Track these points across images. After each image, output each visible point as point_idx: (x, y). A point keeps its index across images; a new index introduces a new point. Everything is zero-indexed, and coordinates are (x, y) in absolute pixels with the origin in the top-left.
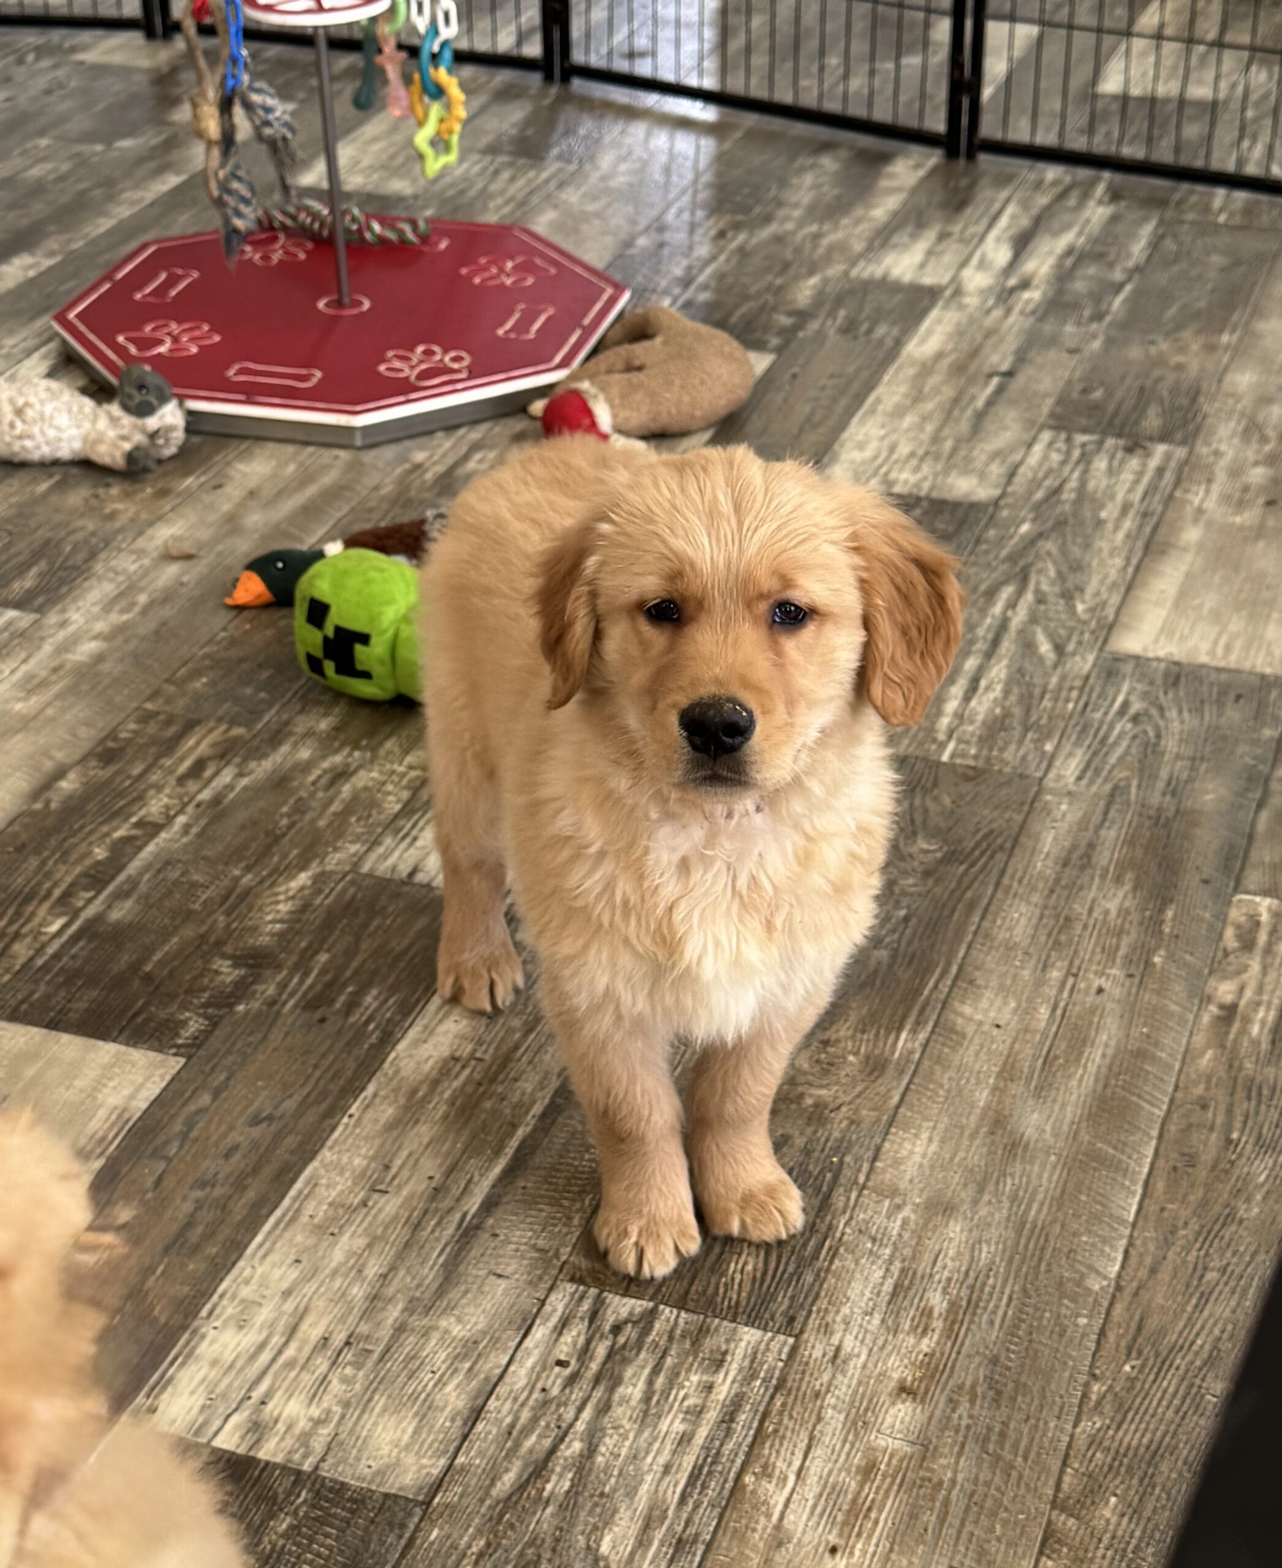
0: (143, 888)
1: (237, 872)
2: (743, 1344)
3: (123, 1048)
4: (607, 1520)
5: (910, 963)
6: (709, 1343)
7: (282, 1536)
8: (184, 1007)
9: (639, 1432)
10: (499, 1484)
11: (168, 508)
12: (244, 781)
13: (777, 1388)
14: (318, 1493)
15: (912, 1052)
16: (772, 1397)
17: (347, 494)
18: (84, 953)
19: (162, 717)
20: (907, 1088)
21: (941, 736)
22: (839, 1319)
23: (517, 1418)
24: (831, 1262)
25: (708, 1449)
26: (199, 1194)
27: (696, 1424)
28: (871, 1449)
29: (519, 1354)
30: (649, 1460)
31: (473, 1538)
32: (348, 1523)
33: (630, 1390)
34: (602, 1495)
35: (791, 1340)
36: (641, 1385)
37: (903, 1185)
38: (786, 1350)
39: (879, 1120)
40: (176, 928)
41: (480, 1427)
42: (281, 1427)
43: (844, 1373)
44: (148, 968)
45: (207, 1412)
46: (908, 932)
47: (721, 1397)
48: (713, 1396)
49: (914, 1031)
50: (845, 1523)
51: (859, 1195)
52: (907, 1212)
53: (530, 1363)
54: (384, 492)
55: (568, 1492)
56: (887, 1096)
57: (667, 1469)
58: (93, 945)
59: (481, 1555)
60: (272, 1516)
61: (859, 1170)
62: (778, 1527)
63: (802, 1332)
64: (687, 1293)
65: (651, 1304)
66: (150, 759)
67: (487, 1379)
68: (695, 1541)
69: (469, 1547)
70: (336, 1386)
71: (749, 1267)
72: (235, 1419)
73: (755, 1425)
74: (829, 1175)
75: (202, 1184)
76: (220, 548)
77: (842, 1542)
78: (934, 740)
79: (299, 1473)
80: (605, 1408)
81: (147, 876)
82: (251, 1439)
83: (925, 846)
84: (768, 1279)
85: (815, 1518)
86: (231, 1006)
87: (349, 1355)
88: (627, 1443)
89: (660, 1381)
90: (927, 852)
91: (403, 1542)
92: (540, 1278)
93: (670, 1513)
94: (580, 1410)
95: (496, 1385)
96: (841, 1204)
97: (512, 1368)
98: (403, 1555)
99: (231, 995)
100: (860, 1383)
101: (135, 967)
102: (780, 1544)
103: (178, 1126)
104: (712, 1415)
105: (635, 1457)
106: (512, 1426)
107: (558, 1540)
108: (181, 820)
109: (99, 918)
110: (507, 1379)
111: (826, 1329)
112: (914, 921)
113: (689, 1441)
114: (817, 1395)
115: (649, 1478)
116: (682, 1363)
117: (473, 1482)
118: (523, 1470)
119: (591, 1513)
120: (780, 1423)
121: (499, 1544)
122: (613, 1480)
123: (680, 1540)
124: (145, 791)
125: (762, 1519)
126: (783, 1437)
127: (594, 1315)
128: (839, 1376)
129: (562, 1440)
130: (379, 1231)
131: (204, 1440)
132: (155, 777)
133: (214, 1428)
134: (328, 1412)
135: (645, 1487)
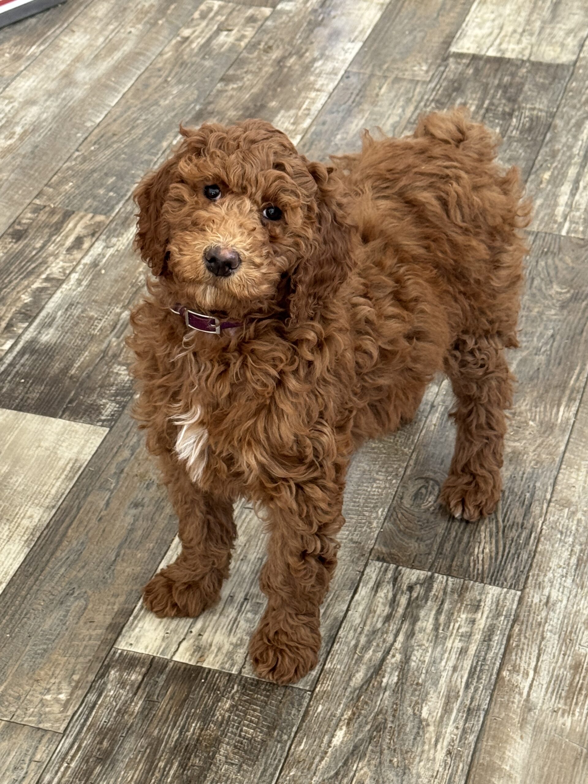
0: (59, 321)
1: (118, 310)
2: (490, 596)
3: (68, 422)
4: (424, 699)
5: (559, 364)
6: (468, 595)
7: (227, 711)
8: (100, 395)
9: (434, 648)
10: (354, 679)
11: (23, 68)
12: (111, 251)
13: (514, 621)
14: (244, 686)
15: (568, 419)
16: (512, 626)
17: (141, 58)
18: (29, 363)
19: (47, 209)
20: (568, 441)
21: (560, 219)
22: (546, 579)
23: (358, 642)
24: (537, 547)
25: (478, 657)
26: (133, 511)
27: (469, 642)
28: (576, 655)
29: (353, 604)
30: (443, 663)
31: (343, 711)
32: (266, 703)
33: (425, 624)
34: (418, 684)
35: (519, 593)
36: (431, 620)
37: (574, 500)
38: (517, 598)
39: (554, 460)
40: (85, 346)
41: (336, 646)
42: (214, 648)
43: (554, 611)
44: (73, 372)
45: (167, 641)
46: (556, 344)
47: (482, 627)
48: (476, 626)
49: (568, 406)
50: (567, 698)
51: (548, 506)
52: (579, 515)
53: (360, 609)
54: (166, 56)
55: (397, 683)
56: (557, 446)
57: (455, 669)
58: (34, 357)
59: (350, 720)
60: (218, 700)
61: (546, 491)
62: (527, 700)
63: (524, 588)
64: (451, 566)
65: (430, 573)
66: (46, 238)
67: (336, 619)
68: (478, 709)
69: (342, 715)
70: (243, 624)
71: (487, 550)
72: (184, 645)
73: (504, 642)
74: (528, 495)
75: (136, 505)
76: (63, 95)
77: (567, 708)
78: (555, 222)
79: (231, 675)
80: (411, 635)
81: (60, 313)
82: (197, 655)
83: (559, 290)
84: (500, 557)
85: (549, 695)
86: (132, 395)
87: (248, 606)
88: (428, 654)
89: (442, 618)
90: (561, 293)
91: (302, 713)
92: (358, 559)
93: (461, 693)
94: (396, 636)
95: (342, 622)
96: (538, 512)
97: (350, 613)
98: (303, 721)
99: (130, 388)
100: (564, 617)
101: (65, 370)
102: (530, 710)
103: (113, 469)
104: (478, 637)
105: (434, 662)
106: (356, 646)
107: (395, 710)
108: (74, 277)
109: (33, 341)
110: (348, 618)
111: (539, 586)
112: (558, 337)
113: (466, 652)
114: (540, 624)
115: (444, 674)
116: (455, 608)
117: (338, 678)
118: (368, 671)
119: (412, 695)
120: (520, 640)
121: (360, 713)
122: (423, 676)
123: (469, 709)
124: (46, 258)
125: (517, 696)
126: (523, 649)
127: (395, 580)
128: (551, 613)
129: (388, 653)
130: (253, 533)
131: (168, 657)
132: (51, 248)
133: (173, 650)
134: (242, 640)
135: (442, 681)
